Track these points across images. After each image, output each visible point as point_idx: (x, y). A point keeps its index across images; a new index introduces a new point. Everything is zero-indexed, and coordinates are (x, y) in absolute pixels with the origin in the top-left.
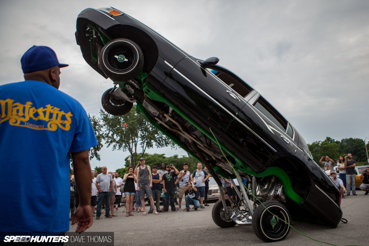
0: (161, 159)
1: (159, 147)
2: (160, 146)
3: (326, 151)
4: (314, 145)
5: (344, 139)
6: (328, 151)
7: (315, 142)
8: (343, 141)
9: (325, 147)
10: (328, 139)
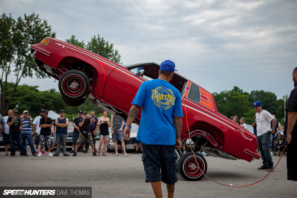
0: (33, 92)
1: (39, 77)
2: (41, 77)
3: (235, 103)
4: (222, 95)
5: (254, 91)
6: (238, 104)
7: (224, 91)
8: (253, 93)
9: (235, 98)
10: (236, 89)
